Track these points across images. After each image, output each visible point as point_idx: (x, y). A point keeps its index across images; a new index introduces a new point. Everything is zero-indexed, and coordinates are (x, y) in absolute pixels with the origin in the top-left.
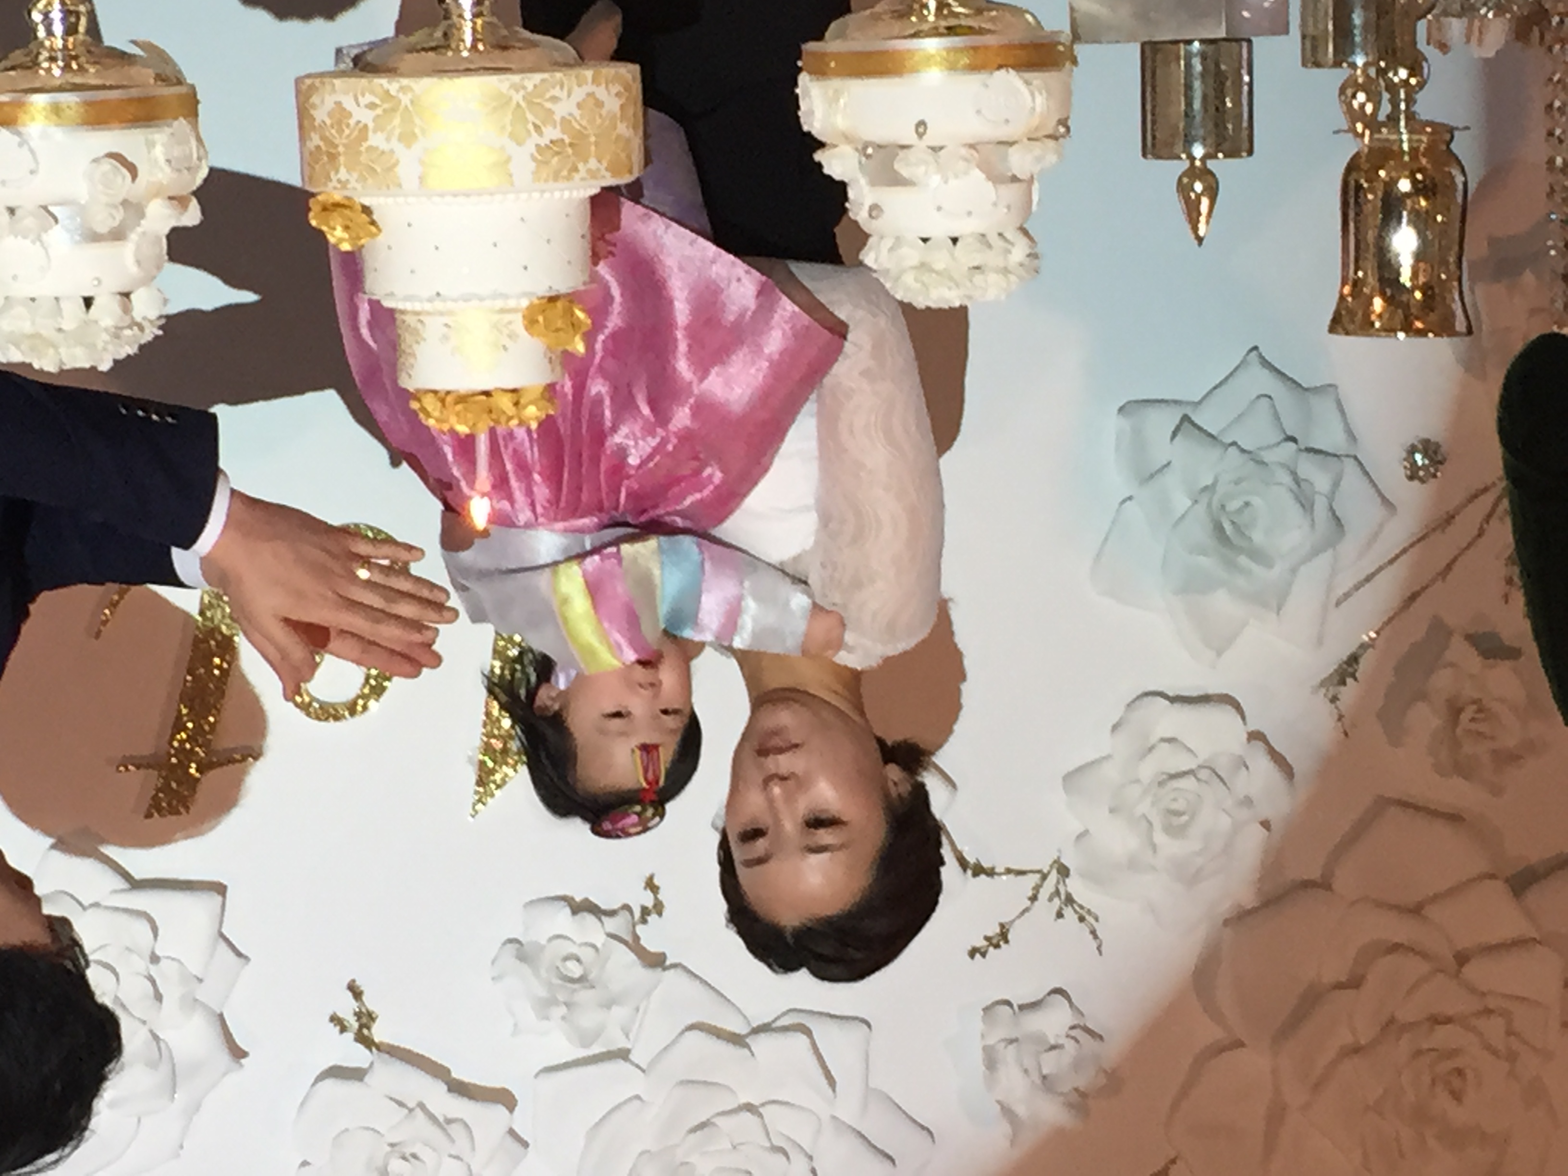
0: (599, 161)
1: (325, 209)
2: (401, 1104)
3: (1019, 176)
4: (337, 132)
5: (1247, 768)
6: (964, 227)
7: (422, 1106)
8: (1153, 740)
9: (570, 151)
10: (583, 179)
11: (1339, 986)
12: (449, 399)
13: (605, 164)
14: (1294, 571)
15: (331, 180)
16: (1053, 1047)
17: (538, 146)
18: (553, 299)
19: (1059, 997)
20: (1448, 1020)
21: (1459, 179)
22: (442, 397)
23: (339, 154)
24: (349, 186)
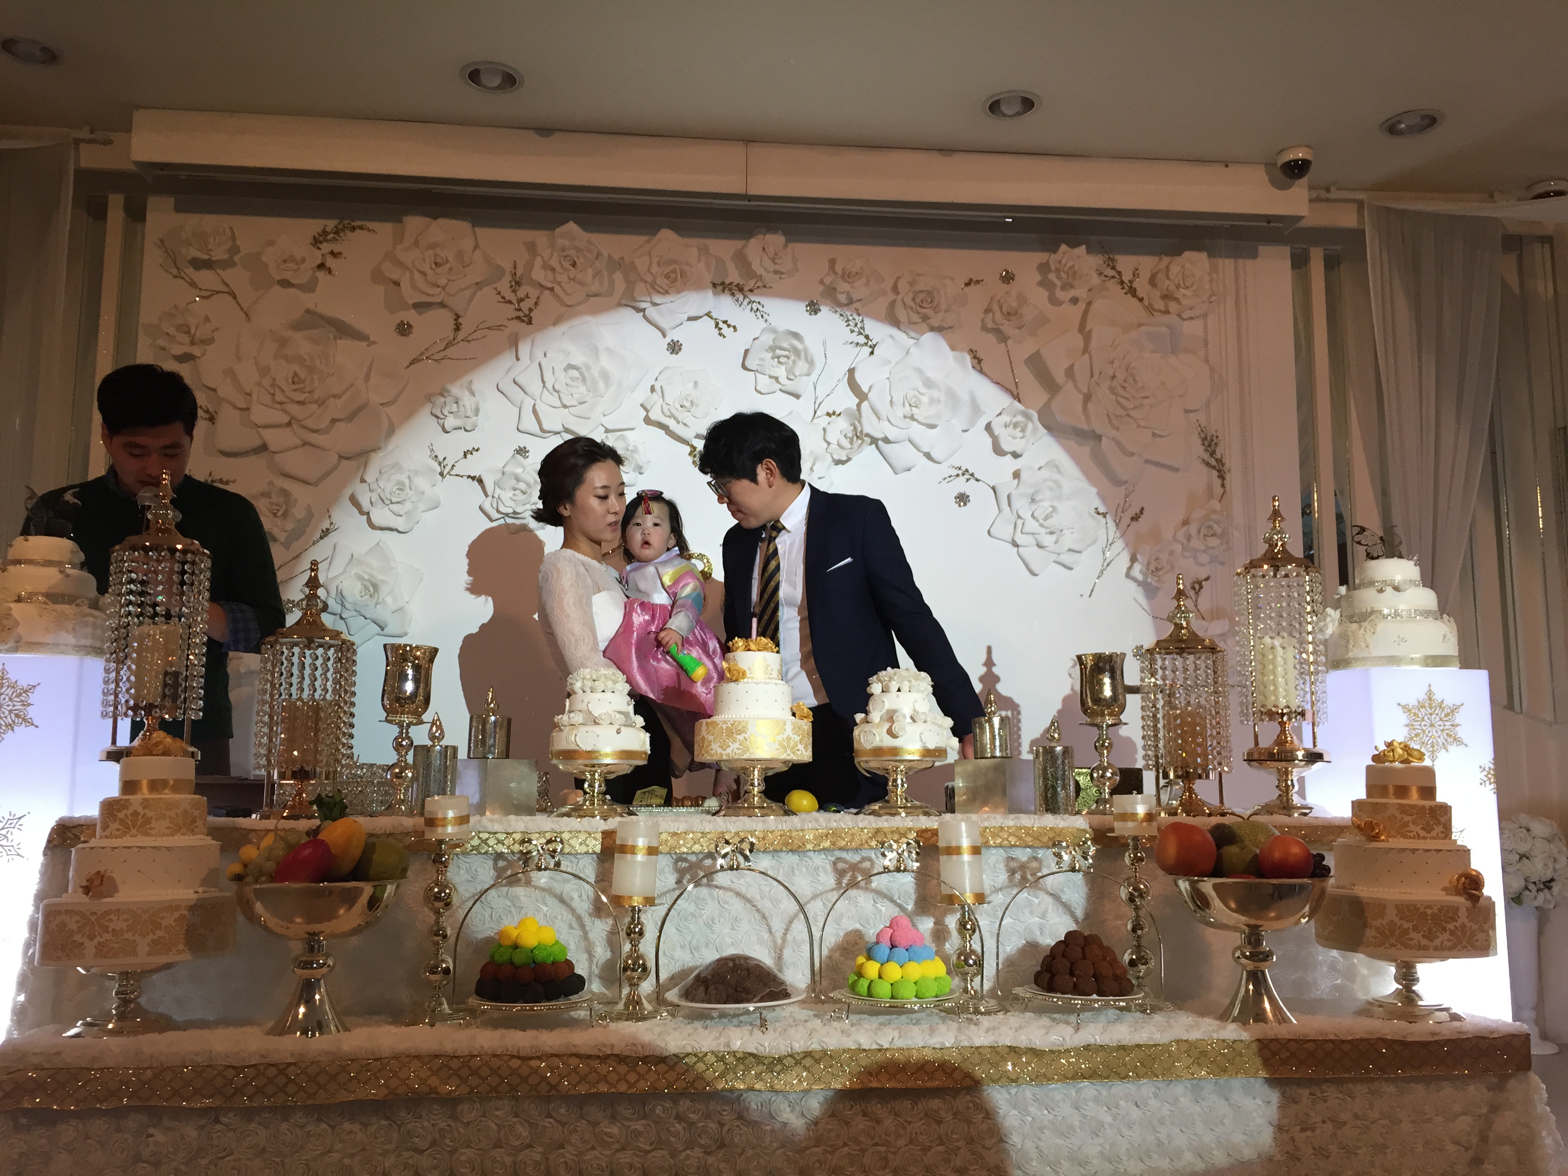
5: (370, 503)
6: (600, 695)
8: (404, 517)
11: (340, 420)
16: (452, 413)
18: (736, 680)
19: (447, 431)
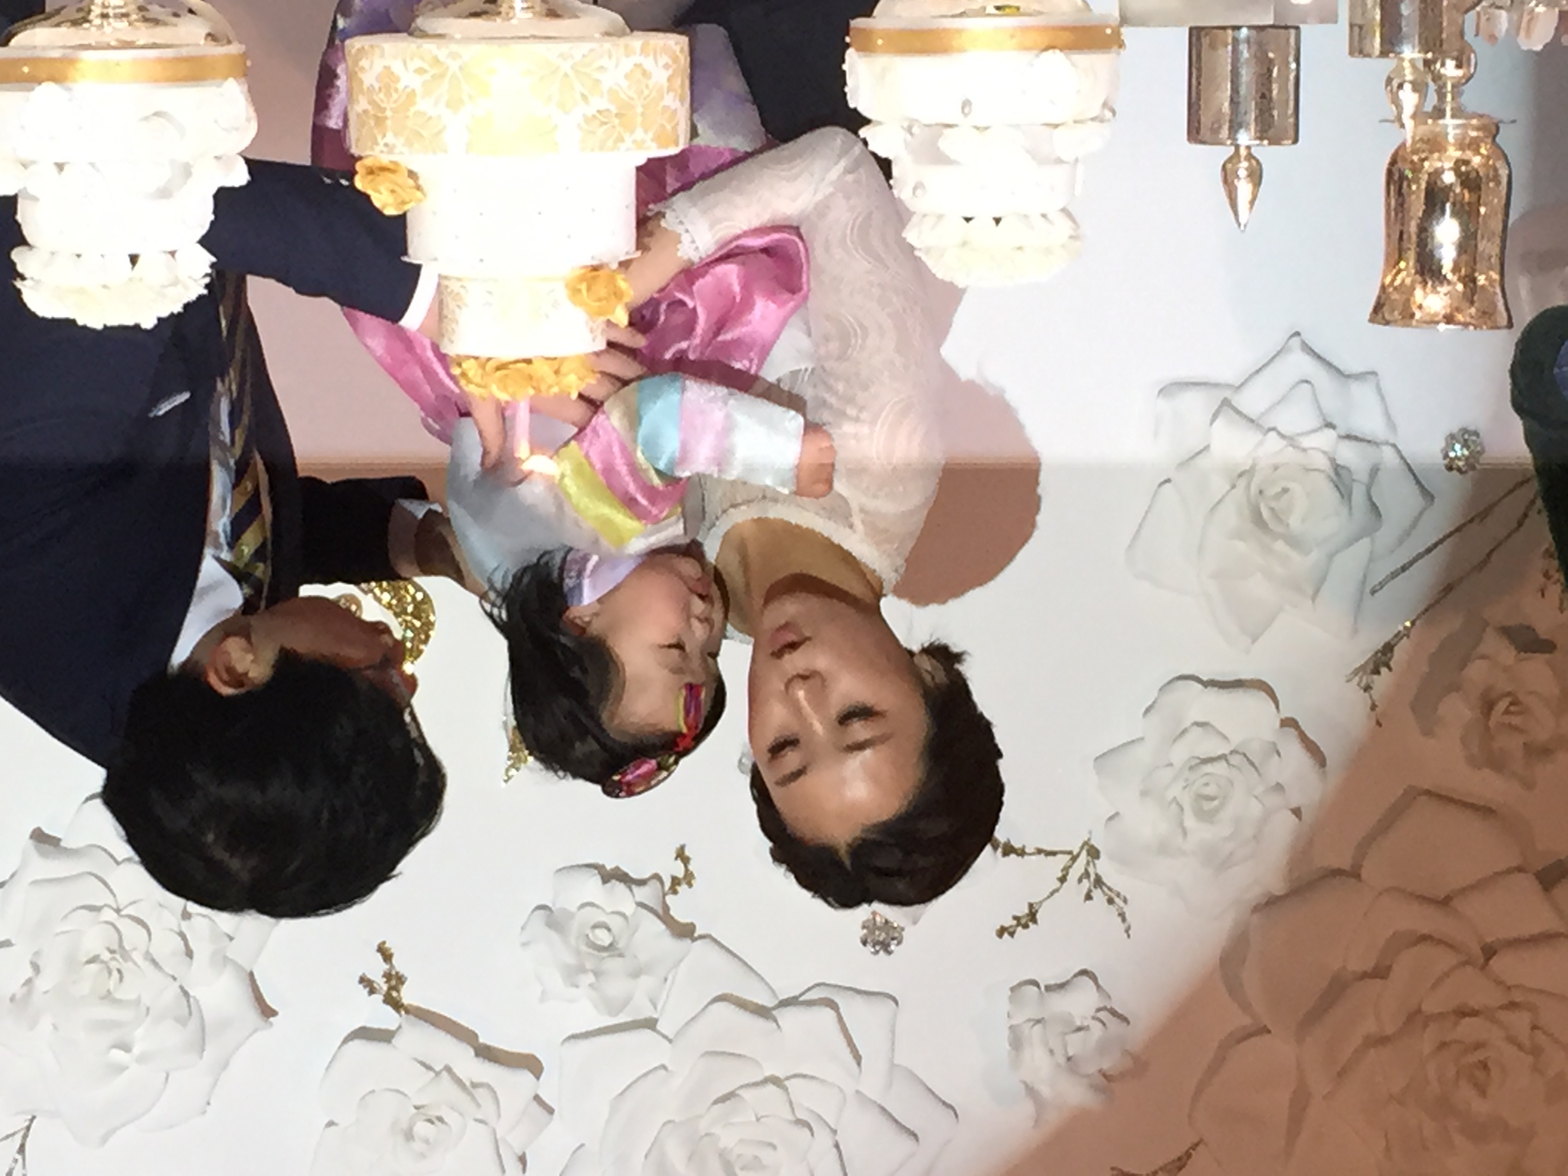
0: (646, 132)
1: (371, 172)
2: (429, 1068)
3: (1064, 158)
4: (385, 95)
5: (1279, 755)
6: (1007, 208)
7: (448, 1069)
8: (1187, 723)
9: (616, 121)
10: (628, 149)
11: (1365, 976)
12: (490, 366)
13: (651, 135)
14: (1331, 556)
15: (377, 144)
16: (1079, 1029)
17: (585, 116)
18: (595, 268)
19: (1085, 979)
20: (1474, 1013)
21: (1503, 173)
22: (483, 363)
23: (386, 118)
24: (396, 151)
